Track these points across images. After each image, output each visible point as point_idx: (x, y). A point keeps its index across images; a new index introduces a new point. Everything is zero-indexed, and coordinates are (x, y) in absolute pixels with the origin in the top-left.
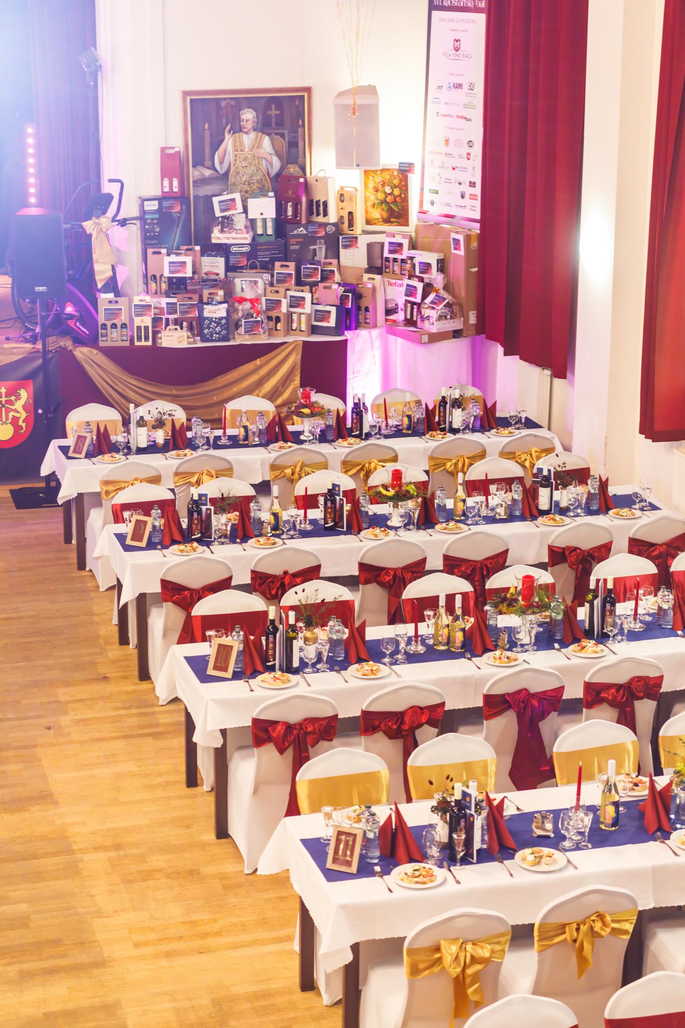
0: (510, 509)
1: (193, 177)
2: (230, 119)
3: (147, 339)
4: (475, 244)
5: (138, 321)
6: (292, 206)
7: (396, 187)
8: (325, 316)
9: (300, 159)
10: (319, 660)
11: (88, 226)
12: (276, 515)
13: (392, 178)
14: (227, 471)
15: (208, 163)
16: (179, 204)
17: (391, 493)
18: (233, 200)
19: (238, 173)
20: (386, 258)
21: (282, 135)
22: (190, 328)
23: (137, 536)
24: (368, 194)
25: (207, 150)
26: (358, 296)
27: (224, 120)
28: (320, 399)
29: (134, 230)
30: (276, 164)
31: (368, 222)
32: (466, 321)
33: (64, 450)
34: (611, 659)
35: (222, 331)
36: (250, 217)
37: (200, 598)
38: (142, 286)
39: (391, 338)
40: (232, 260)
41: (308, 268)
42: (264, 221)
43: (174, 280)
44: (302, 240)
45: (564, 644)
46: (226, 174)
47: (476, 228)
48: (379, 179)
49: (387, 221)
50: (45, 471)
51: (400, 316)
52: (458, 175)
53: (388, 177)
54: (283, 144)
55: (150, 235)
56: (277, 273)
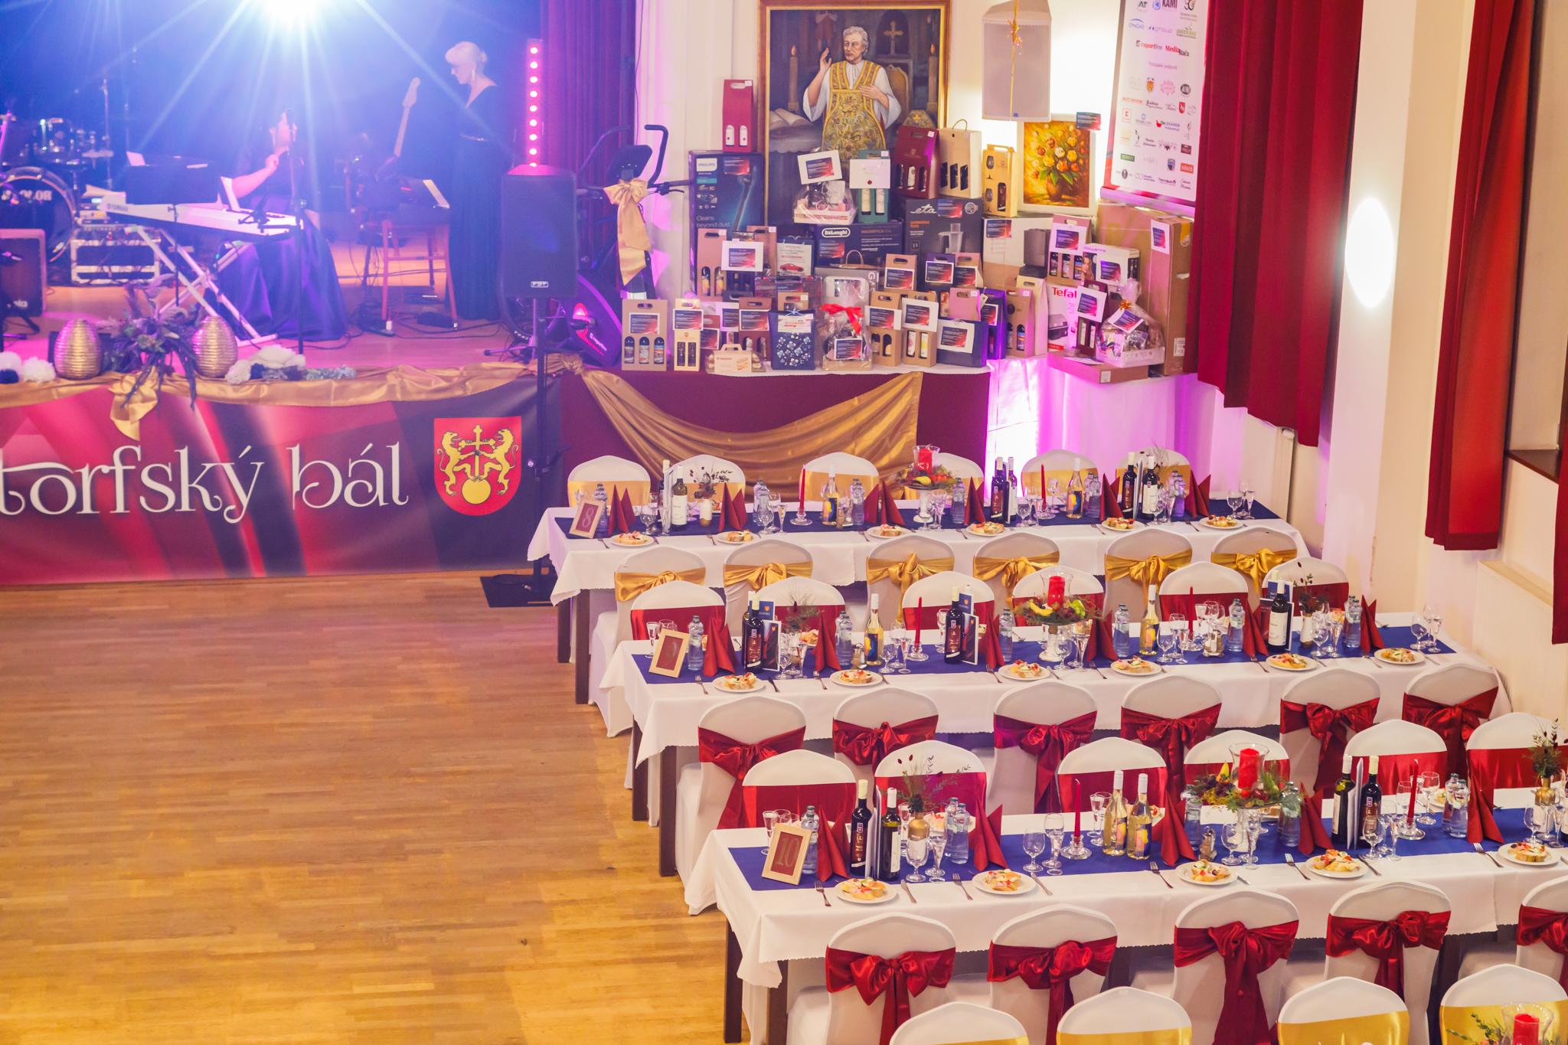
0: (1225, 641)
1: (770, 124)
2: (829, 42)
3: (692, 362)
4: (1186, 239)
5: (680, 335)
6: (916, 172)
7: (1071, 148)
8: (957, 337)
9: (930, 104)
10: (930, 862)
11: (613, 192)
12: (873, 638)
13: (1067, 135)
14: (802, 567)
15: (793, 104)
16: (748, 164)
17: (1047, 611)
18: (828, 160)
19: (837, 121)
20: (1052, 253)
21: (905, 68)
22: (757, 348)
23: (667, 658)
24: (1029, 158)
25: (793, 86)
26: (1008, 309)
27: (820, 43)
28: (948, 463)
29: (680, 200)
30: (895, 109)
31: (1028, 199)
32: (1169, 352)
33: (564, 524)
34: (1371, 883)
35: (804, 354)
36: (852, 186)
37: (756, 760)
38: (687, 284)
39: (1056, 373)
40: (823, 249)
41: (935, 265)
42: (873, 192)
43: (736, 276)
44: (928, 222)
45: (1300, 855)
46: (820, 122)
47: (1189, 216)
48: (1046, 136)
49: (1056, 198)
50: (534, 553)
51: (1069, 341)
52: (1165, 135)
53: (1060, 134)
54: (906, 80)
55: (704, 208)
56: (889, 271)
